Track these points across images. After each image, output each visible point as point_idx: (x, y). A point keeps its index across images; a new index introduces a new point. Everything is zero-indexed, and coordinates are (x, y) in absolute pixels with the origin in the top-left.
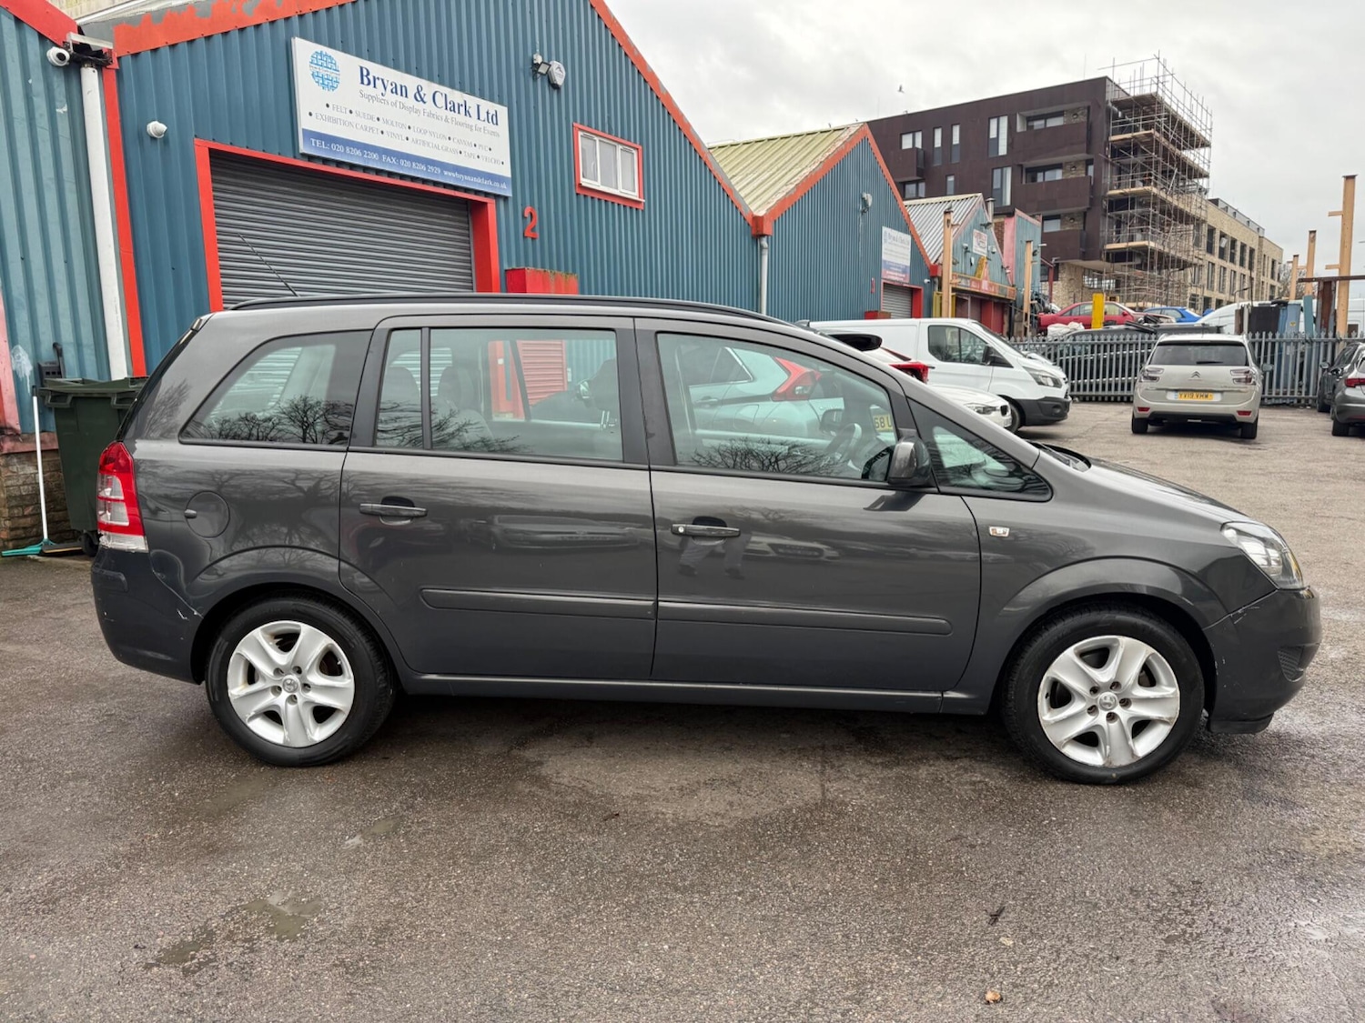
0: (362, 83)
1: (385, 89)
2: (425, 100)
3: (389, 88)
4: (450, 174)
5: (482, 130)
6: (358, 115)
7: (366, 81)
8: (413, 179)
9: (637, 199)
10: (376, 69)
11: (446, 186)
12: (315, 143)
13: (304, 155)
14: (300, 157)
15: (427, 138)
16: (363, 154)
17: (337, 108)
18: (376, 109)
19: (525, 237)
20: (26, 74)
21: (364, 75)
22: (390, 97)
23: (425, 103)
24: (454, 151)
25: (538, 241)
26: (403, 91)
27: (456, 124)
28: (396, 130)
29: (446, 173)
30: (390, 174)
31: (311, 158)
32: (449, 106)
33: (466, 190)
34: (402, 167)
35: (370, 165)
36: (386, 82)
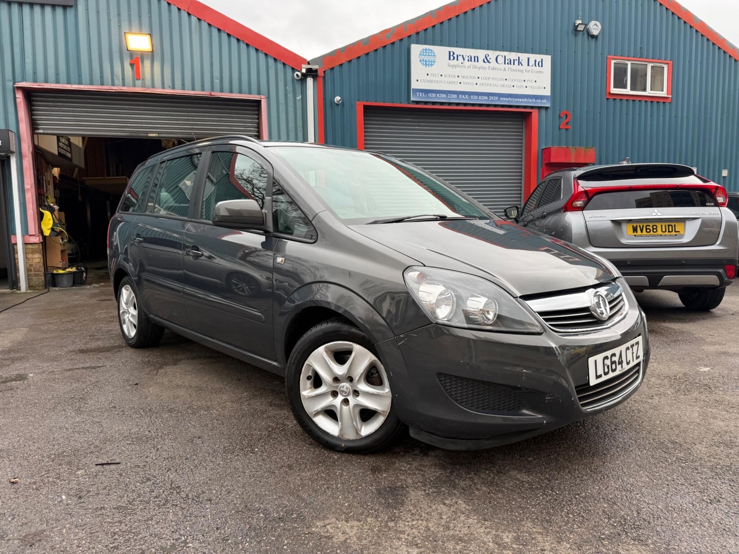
0: (450, 59)
1: (464, 60)
2: (490, 61)
3: (466, 59)
4: (505, 99)
5: (531, 71)
6: (446, 76)
7: (452, 58)
8: (481, 105)
9: (666, 96)
10: (458, 51)
11: (503, 106)
12: (419, 94)
13: (413, 102)
14: (411, 102)
15: (491, 81)
16: (447, 96)
17: (433, 75)
18: (457, 71)
19: (560, 129)
20: (286, 85)
21: (451, 56)
22: (466, 63)
23: (490, 63)
24: (509, 86)
25: (570, 131)
26: (476, 59)
27: (511, 70)
28: (469, 81)
29: (501, 99)
30: (465, 104)
31: (417, 102)
32: (507, 62)
33: (518, 107)
34: (472, 100)
35: (452, 101)
36: (464, 57)
